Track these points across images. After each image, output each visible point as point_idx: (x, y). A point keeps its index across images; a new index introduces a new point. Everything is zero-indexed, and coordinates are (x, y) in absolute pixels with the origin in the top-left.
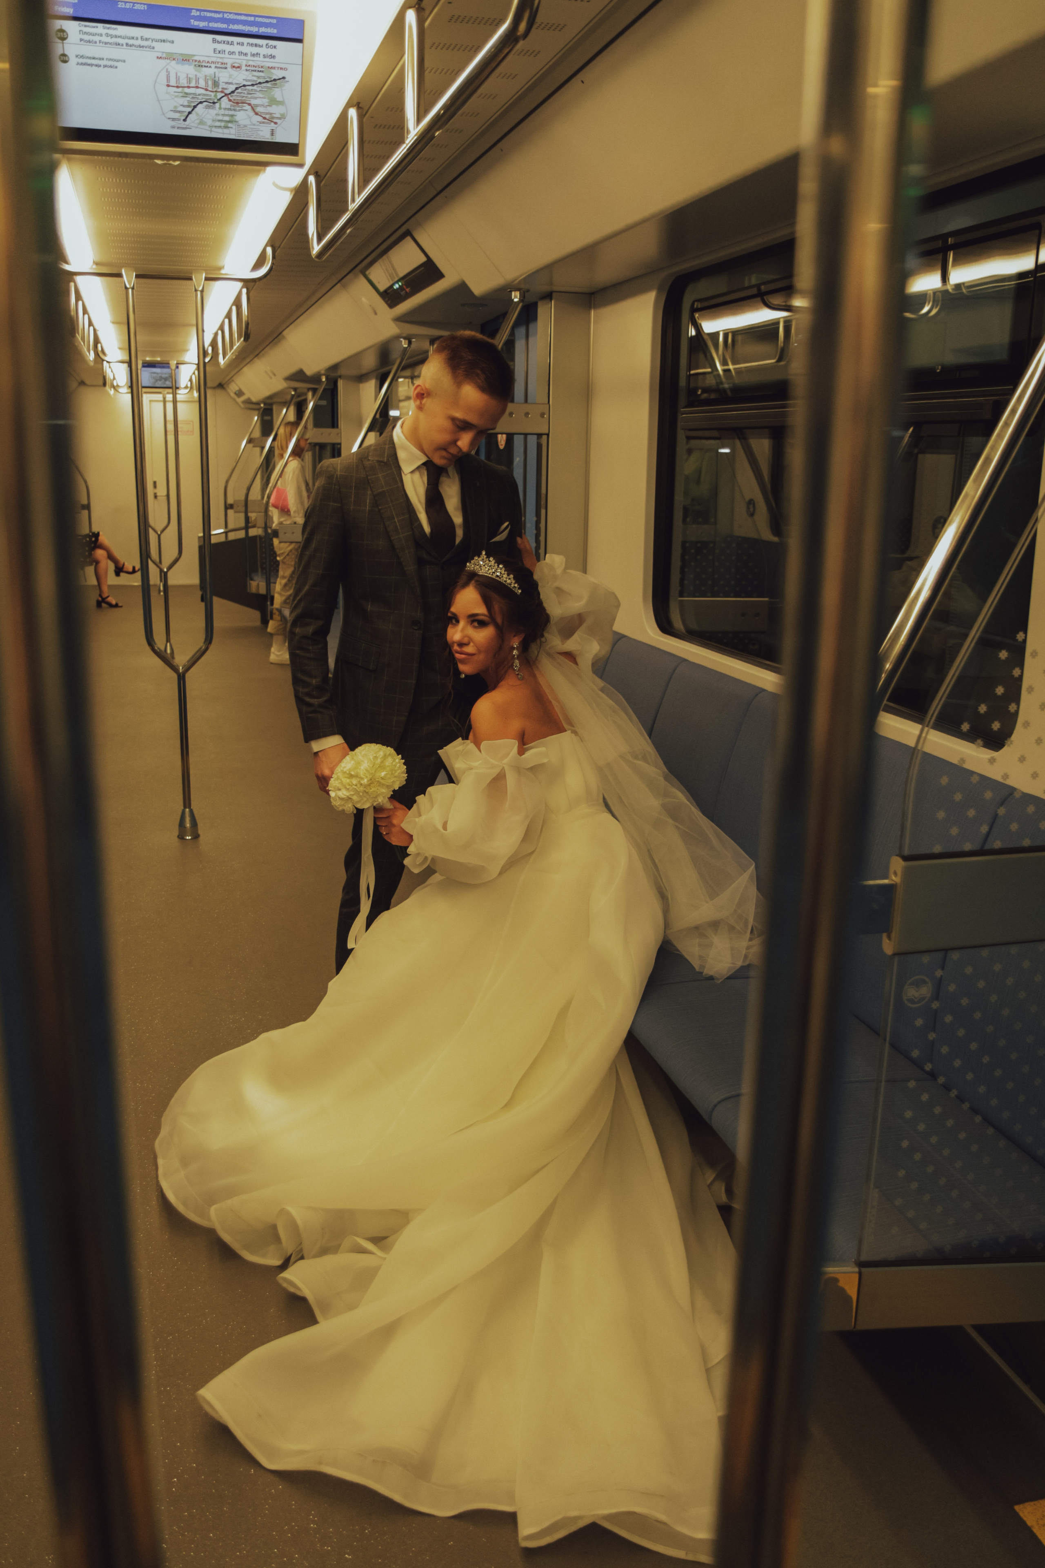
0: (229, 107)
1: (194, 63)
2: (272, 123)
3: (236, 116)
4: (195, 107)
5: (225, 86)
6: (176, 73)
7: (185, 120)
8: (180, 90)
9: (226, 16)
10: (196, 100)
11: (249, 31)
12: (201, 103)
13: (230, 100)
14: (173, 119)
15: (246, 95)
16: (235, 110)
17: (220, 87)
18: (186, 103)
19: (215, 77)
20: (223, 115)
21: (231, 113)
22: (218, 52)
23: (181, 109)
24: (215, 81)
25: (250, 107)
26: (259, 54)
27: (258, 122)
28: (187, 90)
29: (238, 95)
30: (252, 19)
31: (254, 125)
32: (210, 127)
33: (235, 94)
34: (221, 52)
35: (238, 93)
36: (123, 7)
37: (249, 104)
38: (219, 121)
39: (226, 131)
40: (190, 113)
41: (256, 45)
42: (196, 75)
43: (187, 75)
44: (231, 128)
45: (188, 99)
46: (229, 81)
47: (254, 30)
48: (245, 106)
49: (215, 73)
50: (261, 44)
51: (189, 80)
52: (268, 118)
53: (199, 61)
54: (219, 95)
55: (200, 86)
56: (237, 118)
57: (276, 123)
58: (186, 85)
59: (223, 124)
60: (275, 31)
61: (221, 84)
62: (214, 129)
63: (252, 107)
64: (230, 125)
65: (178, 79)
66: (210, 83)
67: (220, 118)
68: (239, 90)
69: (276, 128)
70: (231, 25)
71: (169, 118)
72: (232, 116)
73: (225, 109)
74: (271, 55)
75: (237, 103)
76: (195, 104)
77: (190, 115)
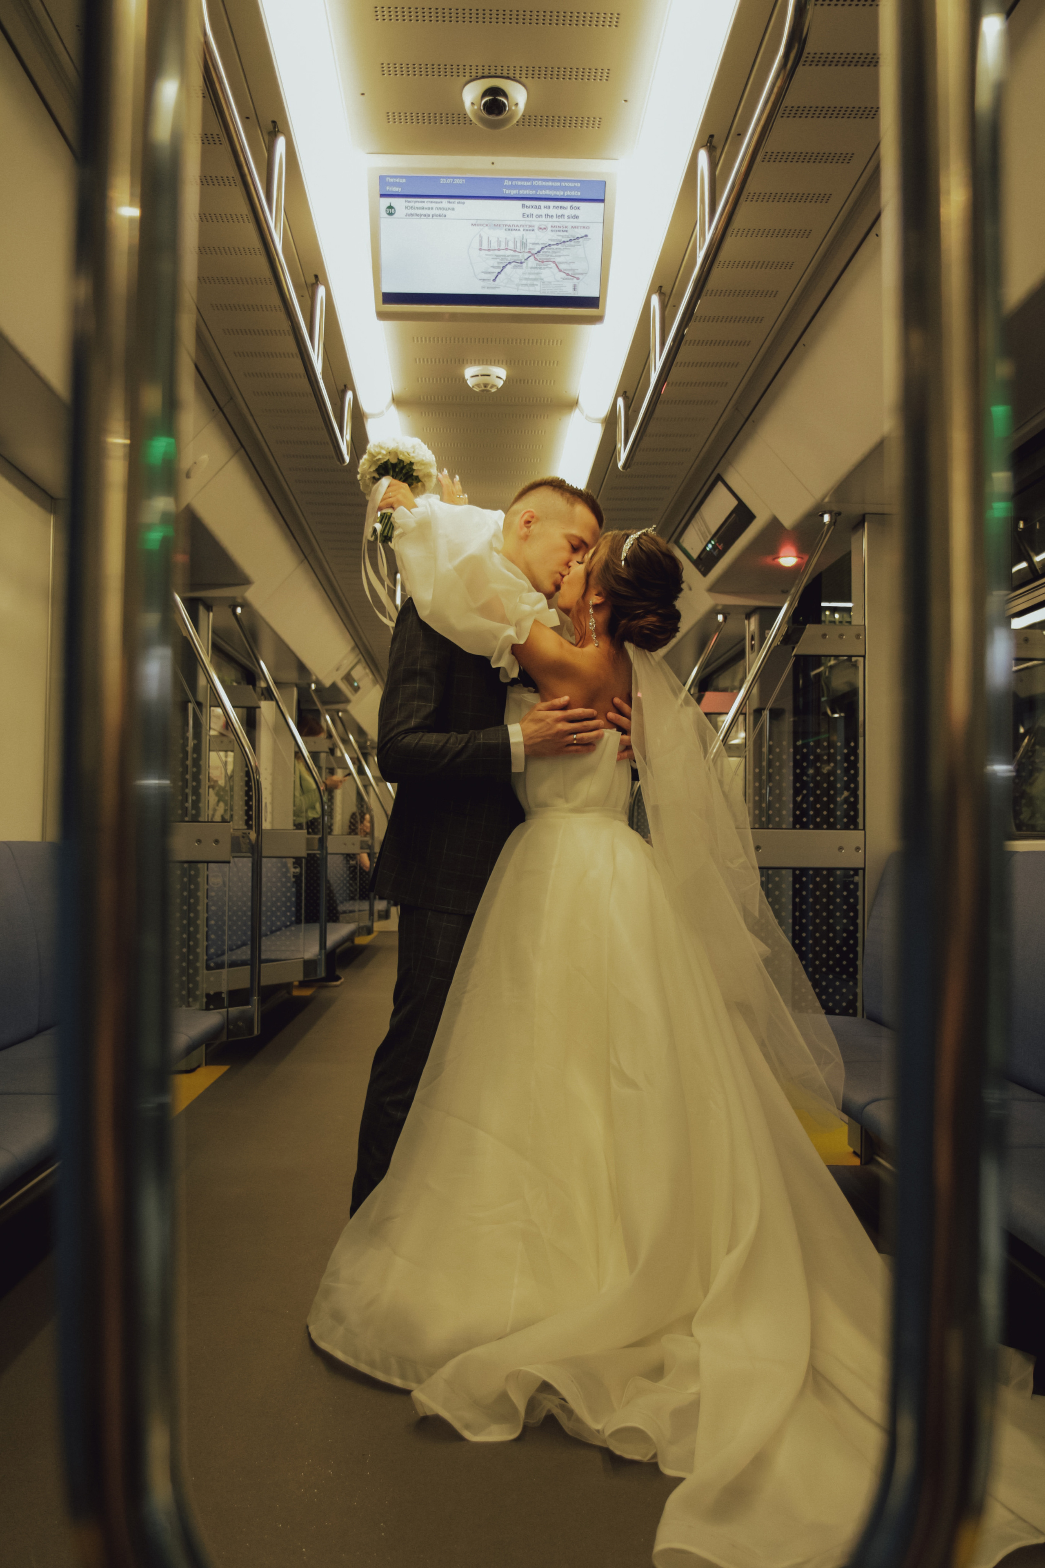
0: (535, 266)
1: (505, 228)
2: (575, 279)
3: (541, 273)
4: (504, 267)
5: (532, 246)
6: (488, 238)
7: (494, 280)
8: (491, 252)
9: (534, 183)
10: (505, 261)
11: (555, 195)
12: (510, 263)
13: (536, 259)
14: (484, 280)
15: (551, 254)
16: (540, 268)
17: (528, 248)
18: (496, 265)
19: (523, 239)
20: (530, 274)
21: (536, 271)
22: (526, 216)
23: (492, 270)
24: (523, 242)
25: (554, 265)
26: (564, 216)
27: (561, 278)
28: (497, 253)
29: (543, 254)
30: (559, 184)
31: (558, 281)
32: (517, 285)
33: (541, 253)
34: (529, 216)
35: (543, 252)
36: (445, 182)
37: (554, 262)
38: (526, 279)
39: (532, 288)
40: (499, 273)
41: (561, 207)
42: (506, 239)
43: (498, 239)
44: (537, 285)
45: (498, 260)
46: (537, 242)
47: (559, 194)
48: (550, 264)
49: (523, 235)
50: (565, 207)
51: (499, 242)
52: (570, 274)
53: (510, 226)
54: (526, 255)
55: (509, 248)
56: (542, 276)
57: (578, 279)
58: (497, 248)
59: (529, 282)
60: (579, 194)
61: (528, 244)
62: (520, 287)
63: (556, 265)
64: (535, 283)
65: (489, 242)
66: (518, 245)
67: (527, 276)
68: (545, 250)
69: (578, 283)
70: (539, 191)
71: (480, 279)
72: (538, 274)
73: (531, 268)
74: (575, 216)
75: (543, 262)
76: (504, 265)
77: (499, 276)
